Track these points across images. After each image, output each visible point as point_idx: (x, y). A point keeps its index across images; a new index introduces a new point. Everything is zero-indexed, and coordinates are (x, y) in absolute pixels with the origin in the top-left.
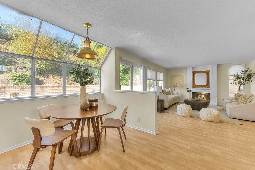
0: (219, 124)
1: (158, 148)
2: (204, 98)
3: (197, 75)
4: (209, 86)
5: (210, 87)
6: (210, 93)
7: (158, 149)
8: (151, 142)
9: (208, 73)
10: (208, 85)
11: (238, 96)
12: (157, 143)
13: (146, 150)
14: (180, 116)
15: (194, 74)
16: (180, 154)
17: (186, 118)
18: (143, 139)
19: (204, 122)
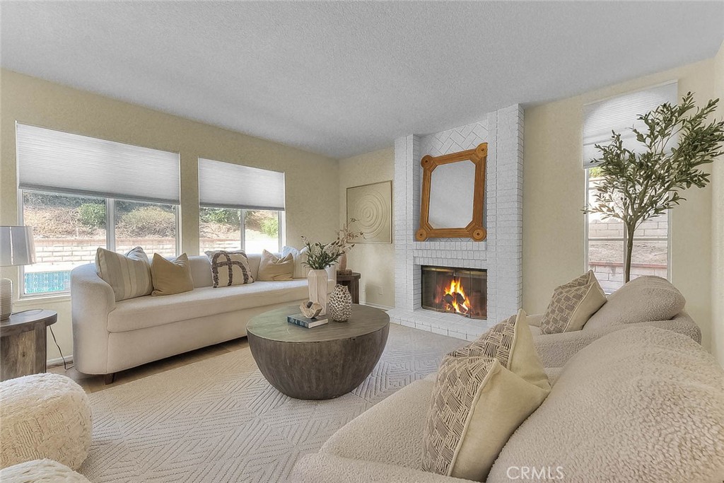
2: (463, 295)
3: (437, 175)
4: (481, 233)
5: (484, 238)
6: (485, 271)
10: (477, 228)
15: (425, 174)
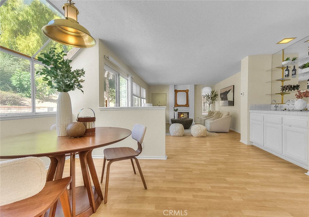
0: (208, 138)
1: (179, 171)
5: (189, 106)
7: (180, 173)
8: (169, 168)
9: (187, 92)
10: (187, 105)
11: (211, 114)
12: (174, 167)
13: (170, 177)
14: (174, 136)
15: (176, 93)
16: (202, 170)
17: (181, 137)
18: (157, 167)
19: (196, 139)
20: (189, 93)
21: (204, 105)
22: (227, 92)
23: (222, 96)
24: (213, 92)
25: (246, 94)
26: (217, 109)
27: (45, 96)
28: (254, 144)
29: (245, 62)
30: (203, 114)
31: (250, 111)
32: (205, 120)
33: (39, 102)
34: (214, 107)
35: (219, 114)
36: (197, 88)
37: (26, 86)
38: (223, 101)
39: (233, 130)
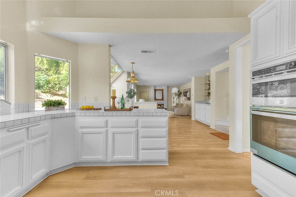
0: (175, 119)
3: (157, 91)
9: (162, 90)
10: (163, 99)
11: (177, 105)
15: (155, 91)
20: (164, 91)
21: (173, 99)
22: (187, 92)
23: (184, 94)
24: (179, 91)
25: (194, 95)
26: (181, 102)
27: (55, 92)
28: (197, 120)
29: (193, 79)
30: (173, 105)
31: (196, 104)
32: (174, 109)
33: (51, 96)
34: (179, 101)
35: (182, 105)
36: (169, 88)
37: (42, 84)
38: (185, 97)
39: (189, 114)
